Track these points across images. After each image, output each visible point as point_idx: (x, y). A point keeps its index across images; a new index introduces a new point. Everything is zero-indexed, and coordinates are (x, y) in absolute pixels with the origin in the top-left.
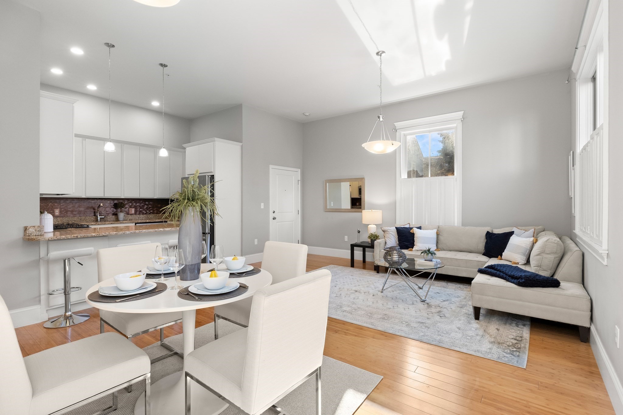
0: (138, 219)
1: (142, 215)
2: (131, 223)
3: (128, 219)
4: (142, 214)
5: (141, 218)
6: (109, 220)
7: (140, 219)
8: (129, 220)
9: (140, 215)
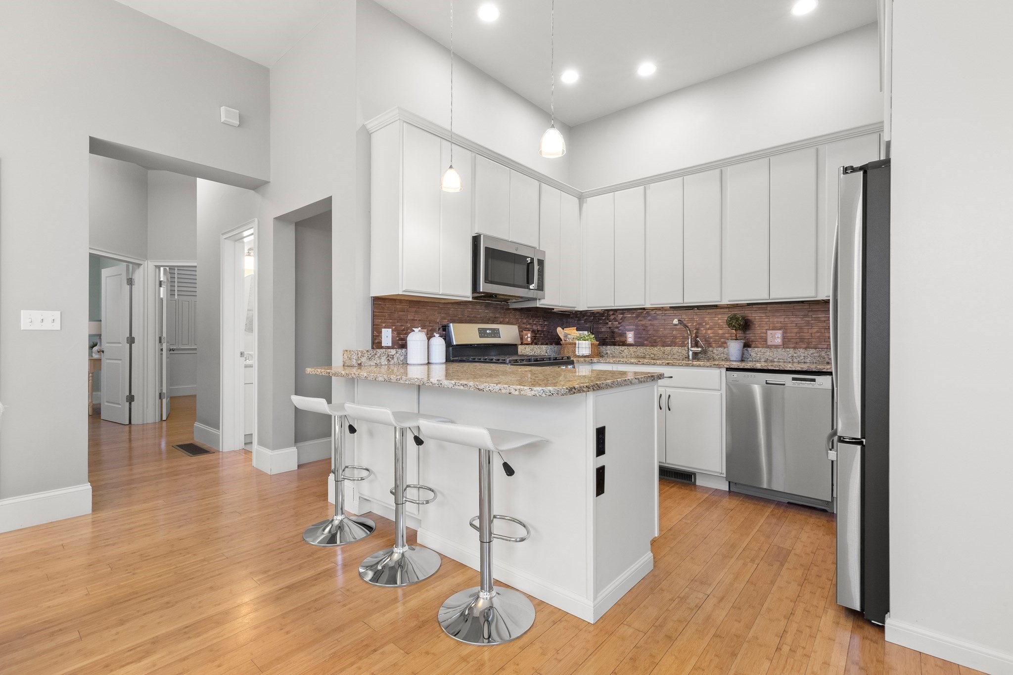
0: (790, 360)
1: (802, 350)
2: (711, 366)
3: (763, 360)
4: (805, 346)
5: (799, 357)
6: (717, 357)
7: (795, 360)
8: (765, 361)
9: (797, 351)
